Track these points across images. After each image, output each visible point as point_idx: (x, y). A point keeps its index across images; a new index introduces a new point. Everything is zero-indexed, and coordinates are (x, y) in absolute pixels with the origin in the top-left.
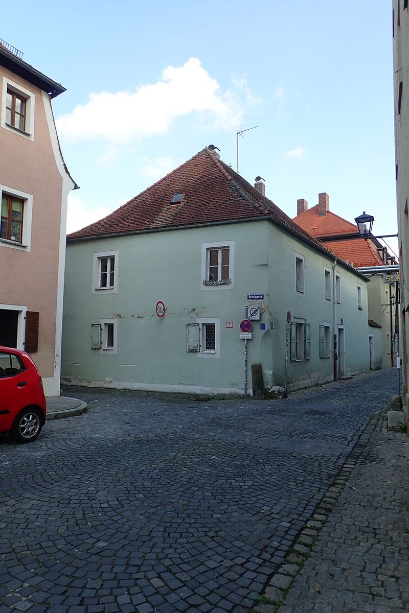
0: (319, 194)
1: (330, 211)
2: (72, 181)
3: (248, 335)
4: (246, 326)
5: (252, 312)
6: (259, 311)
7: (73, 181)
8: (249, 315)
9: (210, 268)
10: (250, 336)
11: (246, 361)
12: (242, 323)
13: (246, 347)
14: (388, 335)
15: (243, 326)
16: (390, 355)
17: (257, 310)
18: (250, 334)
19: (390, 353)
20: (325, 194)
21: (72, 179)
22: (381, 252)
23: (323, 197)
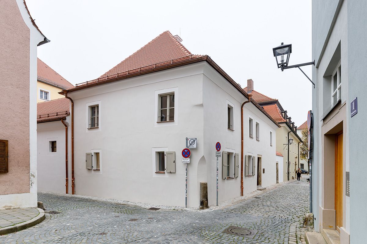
0: (248, 80)
1: (254, 90)
2: (40, 34)
3: (188, 160)
4: (186, 153)
5: (190, 142)
6: (196, 141)
7: (42, 34)
8: (189, 144)
9: (161, 110)
10: (189, 161)
11: (186, 180)
12: (184, 151)
13: (186, 170)
14: (286, 162)
15: (184, 153)
16: (287, 174)
17: (194, 141)
18: (189, 159)
19: (287, 172)
20: (251, 80)
21: (41, 32)
22: (283, 114)
23: (250, 82)
